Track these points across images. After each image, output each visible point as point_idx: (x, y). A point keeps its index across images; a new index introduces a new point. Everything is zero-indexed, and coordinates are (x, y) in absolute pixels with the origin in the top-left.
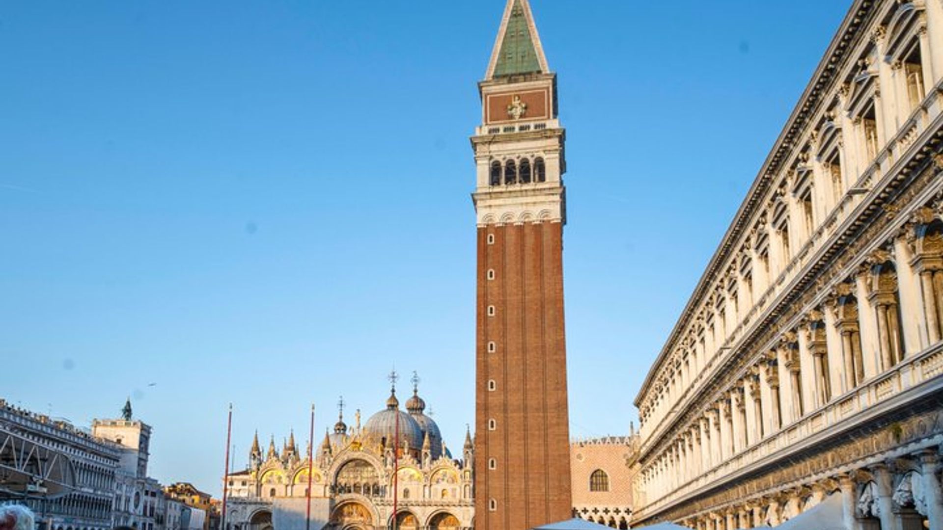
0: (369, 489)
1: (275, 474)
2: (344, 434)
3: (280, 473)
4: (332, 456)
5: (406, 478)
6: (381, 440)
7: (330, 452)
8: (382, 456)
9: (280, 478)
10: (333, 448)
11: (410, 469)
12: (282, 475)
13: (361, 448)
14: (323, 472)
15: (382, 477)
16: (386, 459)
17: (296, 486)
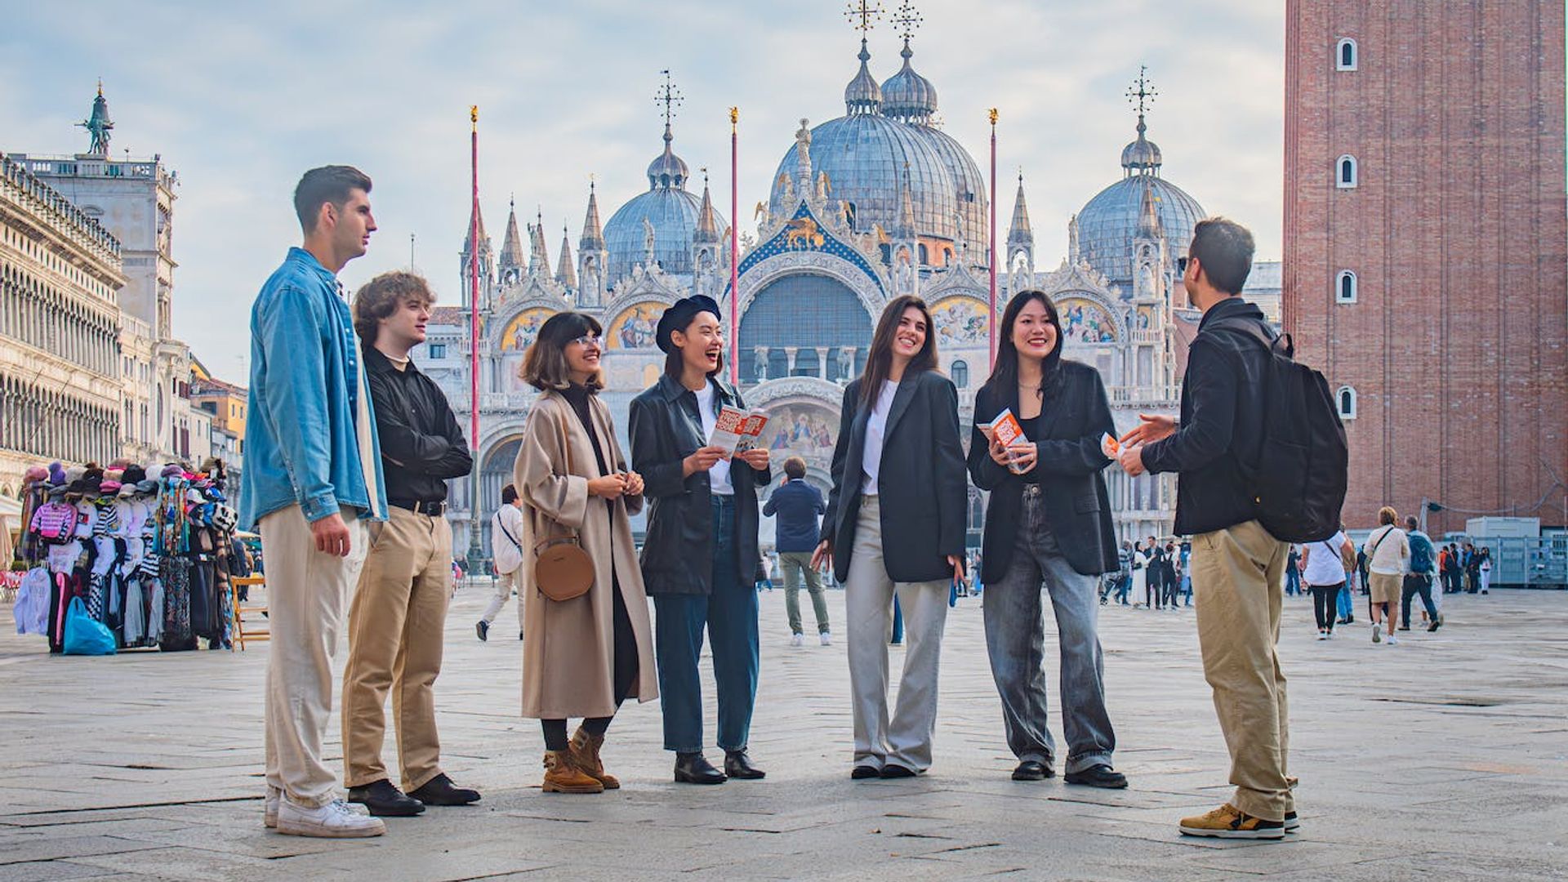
5: (958, 329)
11: (969, 302)
13: (818, 239)
17: (613, 357)
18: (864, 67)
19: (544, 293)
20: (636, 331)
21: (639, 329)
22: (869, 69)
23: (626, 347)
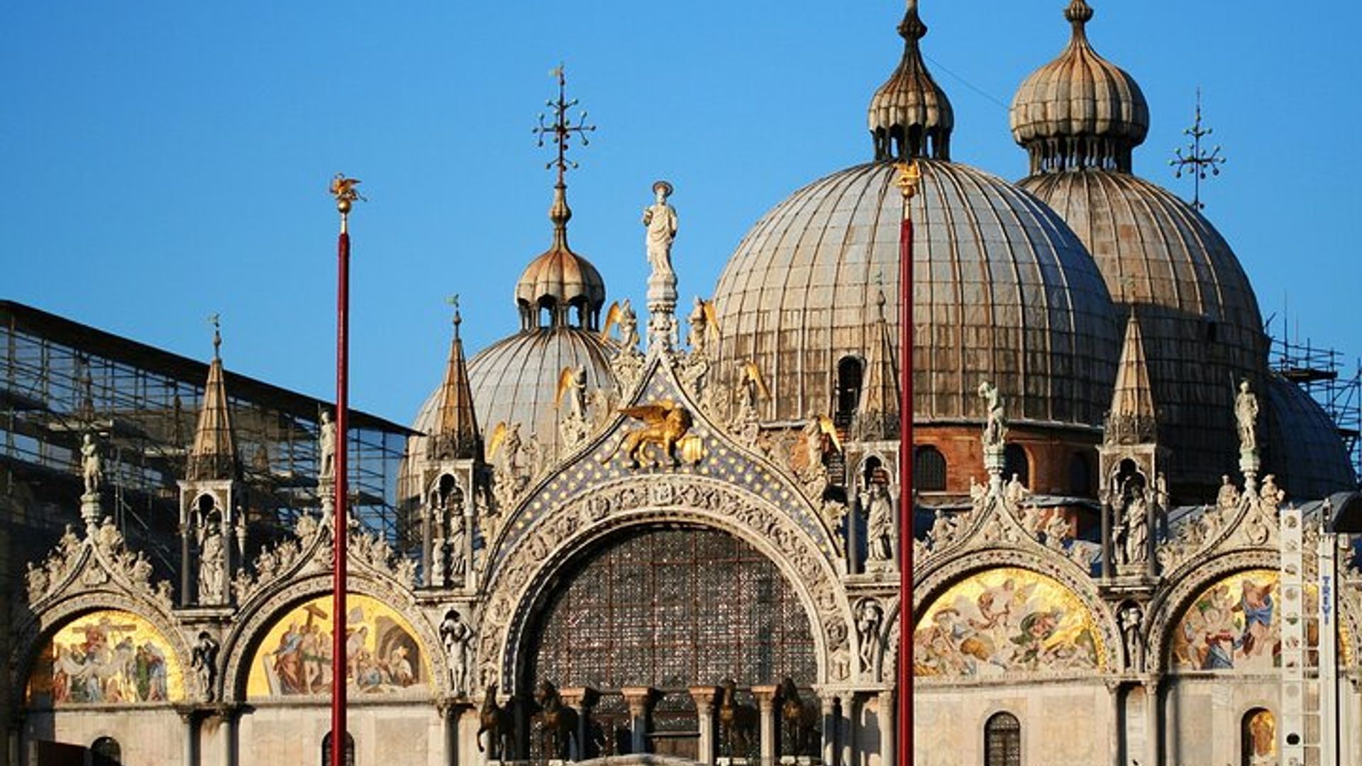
0: (747, 719)
1: (113, 640)
2: (588, 331)
3: (145, 635)
4: (493, 509)
5: (1002, 639)
6: (831, 378)
7: (483, 477)
8: (834, 493)
9: (147, 665)
10: (495, 454)
11: (1023, 579)
12: (164, 649)
13: (690, 448)
14: (438, 617)
15: (838, 638)
16: (862, 515)
17: (258, 714)
18: (913, 53)
19: (109, 577)
20: (306, 657)
21: (312, 652)
22: (925, 60)
23: (284, 692)
